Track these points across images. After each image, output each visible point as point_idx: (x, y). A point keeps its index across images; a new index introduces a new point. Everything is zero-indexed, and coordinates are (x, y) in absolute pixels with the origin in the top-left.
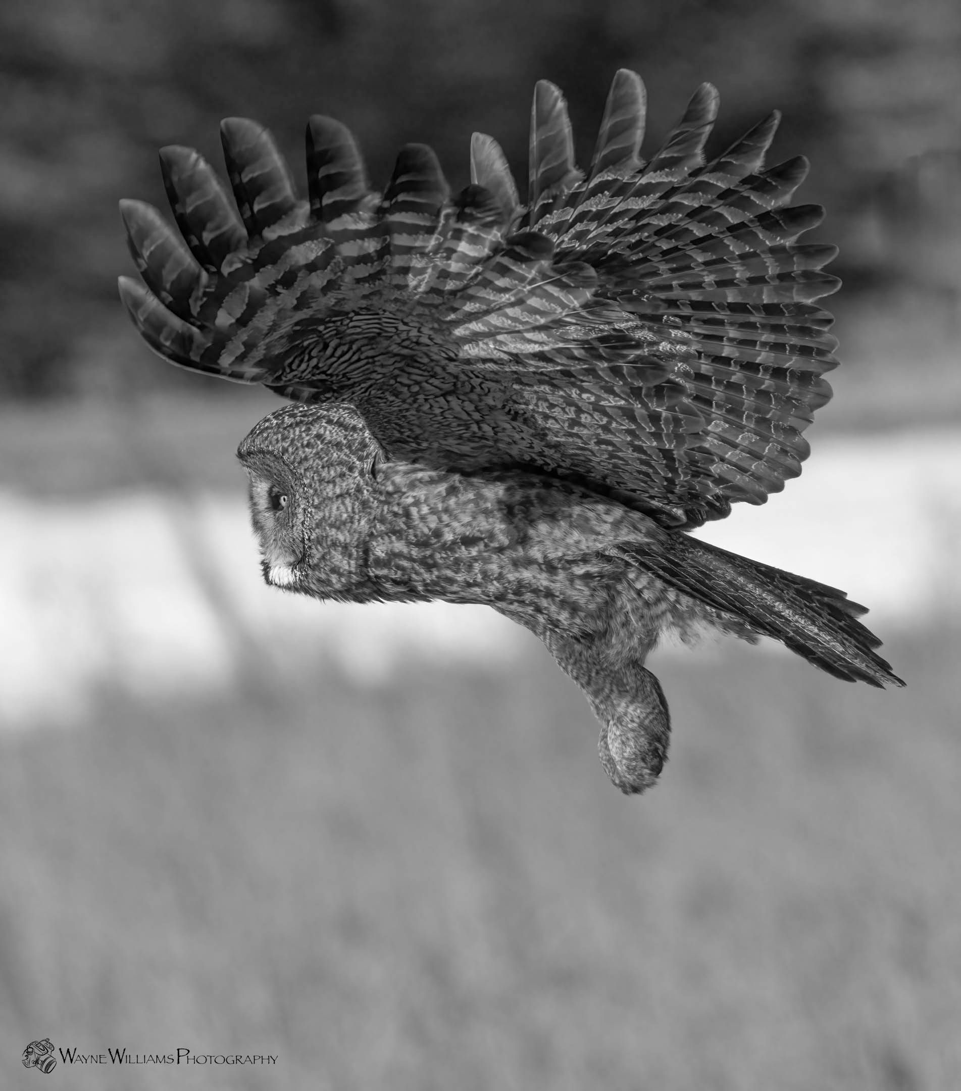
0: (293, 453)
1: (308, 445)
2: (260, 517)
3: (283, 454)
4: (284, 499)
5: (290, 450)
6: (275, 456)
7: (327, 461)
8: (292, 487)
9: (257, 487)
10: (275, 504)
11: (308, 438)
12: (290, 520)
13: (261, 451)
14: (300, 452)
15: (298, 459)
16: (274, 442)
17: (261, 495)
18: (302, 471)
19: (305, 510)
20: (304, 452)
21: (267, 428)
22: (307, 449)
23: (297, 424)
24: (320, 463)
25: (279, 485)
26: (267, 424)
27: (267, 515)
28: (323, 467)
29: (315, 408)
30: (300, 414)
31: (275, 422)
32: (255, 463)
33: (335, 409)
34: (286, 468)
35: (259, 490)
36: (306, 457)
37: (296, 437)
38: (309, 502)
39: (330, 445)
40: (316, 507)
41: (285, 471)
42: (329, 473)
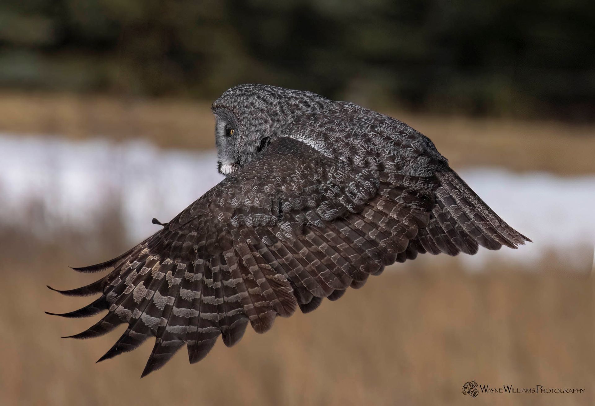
0: (238, 109)
1: (246, 107)
2: (219, 139)
4: (232, 131)
5: (237, 107)
6: (230, 109)
7: (255, 117)
8: (236, 125)
9: (220, 124)
10: (228, 133)
11: (247, 103)
12: (234, 141)
13: (223, 106)
14: (242, 109)
15: (241, 112)
16: (230, 102)
17: (221, 128)
18: (242, 118)
19: (241, 137)
20: (244, 109)
21: (228, 95)
22: (245, 109)
23: (242, 95)
24: (252, 116)
25: (230, 124)
26: (228, 93)
27: (223, 138)
28: (253, 119)
29: (253, 88)
30: (244, 90)
31: (232, 92)
32: (220, 112)
33: (263, 91)
34: (234, 116)
35: (221, 126)
36: (244, 112)
37: (241, 102)
38: (244, 133)
39: (258, 110)
40: (246, 136)
41: (234, 117)
42: (255, 122)
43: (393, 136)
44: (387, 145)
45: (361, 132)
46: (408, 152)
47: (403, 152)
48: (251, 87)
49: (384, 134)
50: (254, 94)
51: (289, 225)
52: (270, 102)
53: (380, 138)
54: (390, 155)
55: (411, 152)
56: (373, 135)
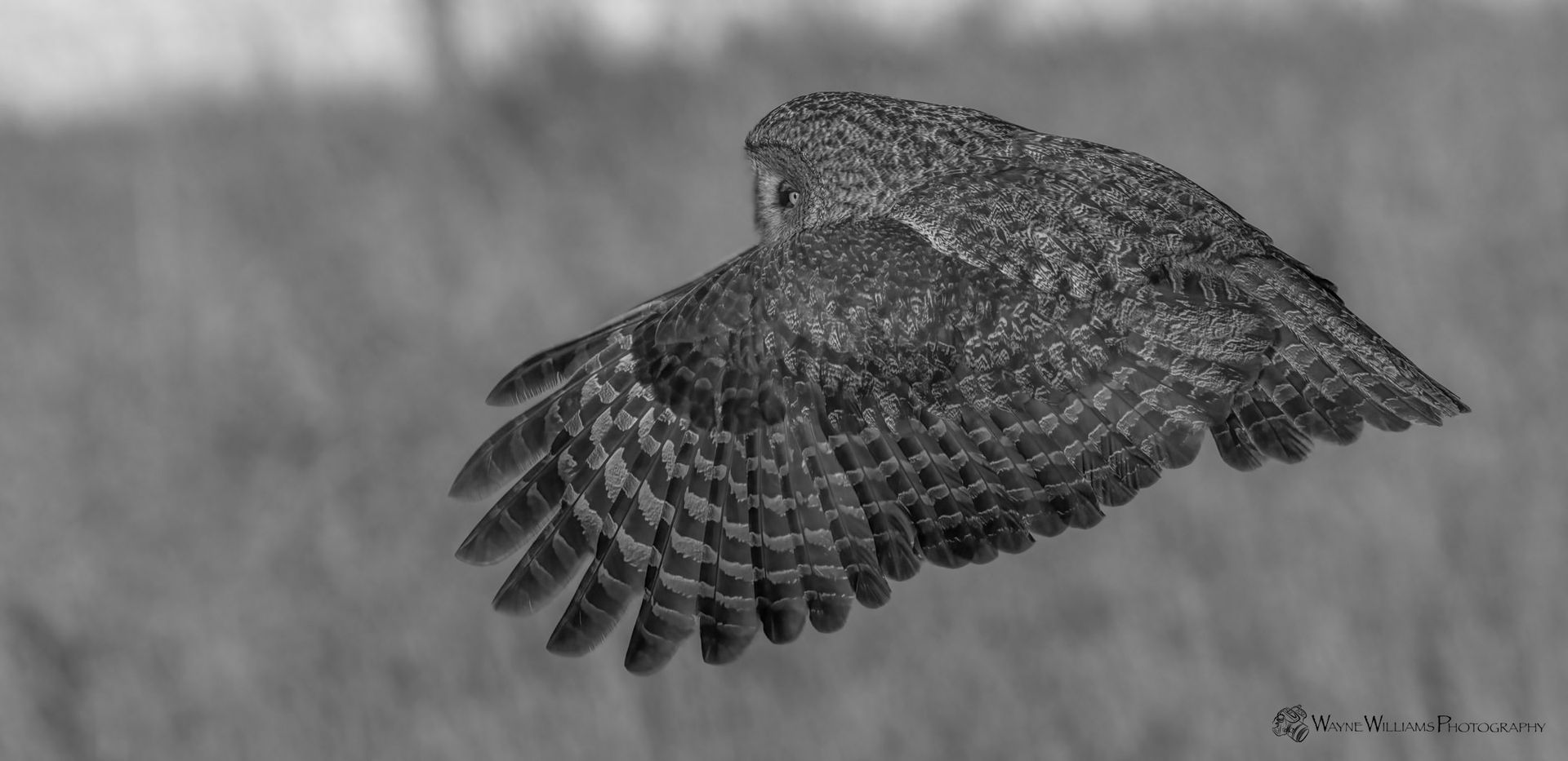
0: (813, 149)
1: (829, 143)
2: (764, 212)
3: (802, 150)
4: (795, 197)
5: (810, 145)
6: (793, 150)
7: (848, 165)
8: (807, 185)
9: (765, 181)
10: (783, 200)
11: (828, 134)
12: (801, 218)
13: (778, 145)
14: (821, 149)
15: (818, 157)
16: (792, 136)
17: (768, 189)
18: (822, 170)
19: (819, 210)
20: (824, 150)
21: (783, 119)
22: (828, 147)
23: (817, 118)
24: (840, 165)
25: (792, 181)
26: (782, 115)
27: (773, 211)
28: (843, 171)
29: (836, 101)
30: (820, 106)
31: (793, 113)
32: (767, 156)
33: (857, 105)
34: (803, 164)
35: (766, 183)
36: (826, 155)
37: (816, 132)
38: (824, 203)
39: (853, 148)
40: (828, 210)
41: (801, 168)
42: (847, 178)
43: (1131, 212)
44: (1117, 231)
45: (1054, 208)
46: (1171, 243)
47: (1160, 244)
48: (833, 99)
49: (1111, 209)
50: (841, 112)
51: (895, 401)
52: (876, 131)
53: (1100, 218)
54: (1124, 253)
55: (1177, 243)
56: (1084, 210)
